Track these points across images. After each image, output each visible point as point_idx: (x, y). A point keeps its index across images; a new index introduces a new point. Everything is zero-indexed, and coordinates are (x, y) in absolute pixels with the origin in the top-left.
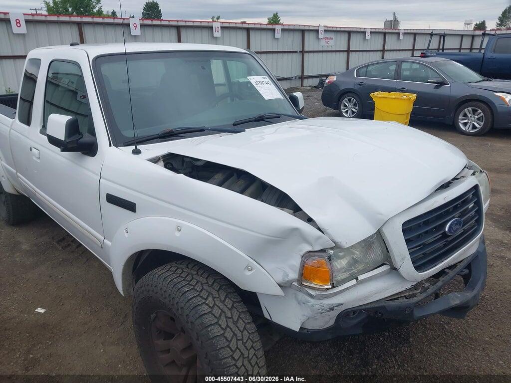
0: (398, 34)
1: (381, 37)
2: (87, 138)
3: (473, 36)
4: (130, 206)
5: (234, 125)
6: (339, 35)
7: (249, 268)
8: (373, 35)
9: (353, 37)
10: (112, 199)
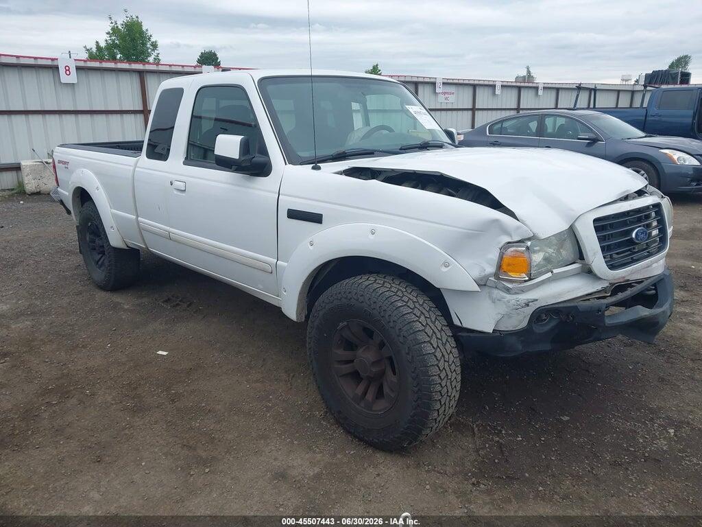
0: (537, 88)
1: (514, 93)
2: (259, 158)
3: (633, 92)
4: (316, 218)
5: (400, 149)
6: (461, 89)
7: (446, 265)
8: (505, 89)
9: (479, 92)
10: (294, 214)
